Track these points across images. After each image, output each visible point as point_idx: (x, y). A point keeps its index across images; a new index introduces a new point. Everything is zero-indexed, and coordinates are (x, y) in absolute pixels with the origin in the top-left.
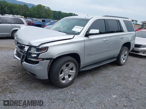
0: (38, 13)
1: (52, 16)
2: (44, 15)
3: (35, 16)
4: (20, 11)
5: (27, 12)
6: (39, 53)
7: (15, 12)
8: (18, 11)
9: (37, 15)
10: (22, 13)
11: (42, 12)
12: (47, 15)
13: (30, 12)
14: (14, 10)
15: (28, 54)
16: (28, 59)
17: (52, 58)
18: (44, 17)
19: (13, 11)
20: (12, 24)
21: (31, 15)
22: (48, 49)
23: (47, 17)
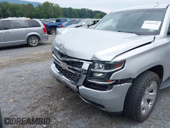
0: (46, 12)
1: (62, 14)
2: (53, 14)
3: (42, 16)
4: (24, 12)
5: (32, 12)
6: (110, 72)
7: (19, 13)
8: (23, 12)
9: (44, 15)
10: (28, 14)
11: (50, 11)
12: (56, 14)
13: (36, 12)
14: (18, 12)
15: (90, 73)
16: (89, 81)
17: (130, 79)
18: (53, 16)
19: (16, 12)
20: (27, 28)
21: (37, 15)
22: (125, 63)
23: (56, 16)
